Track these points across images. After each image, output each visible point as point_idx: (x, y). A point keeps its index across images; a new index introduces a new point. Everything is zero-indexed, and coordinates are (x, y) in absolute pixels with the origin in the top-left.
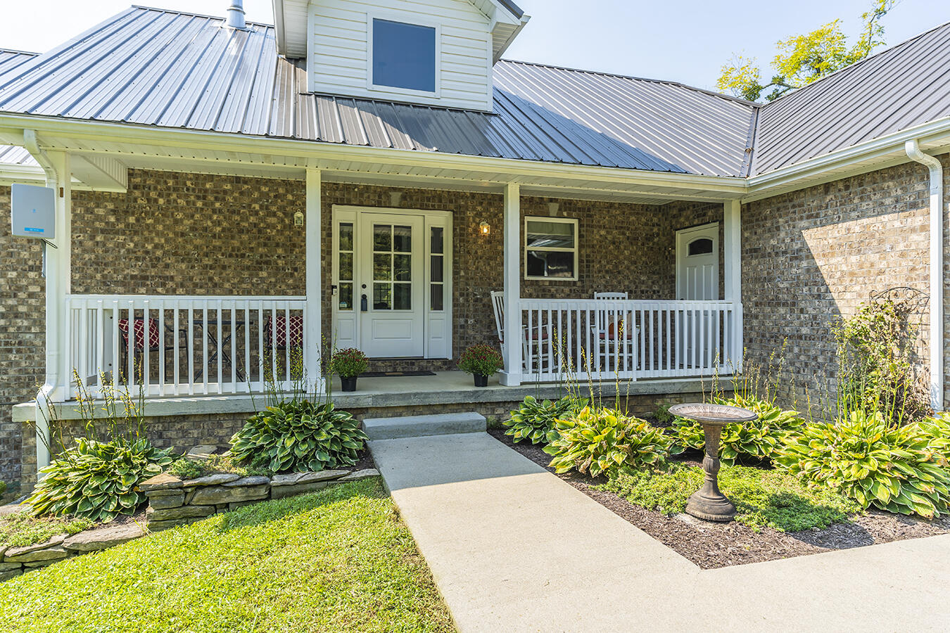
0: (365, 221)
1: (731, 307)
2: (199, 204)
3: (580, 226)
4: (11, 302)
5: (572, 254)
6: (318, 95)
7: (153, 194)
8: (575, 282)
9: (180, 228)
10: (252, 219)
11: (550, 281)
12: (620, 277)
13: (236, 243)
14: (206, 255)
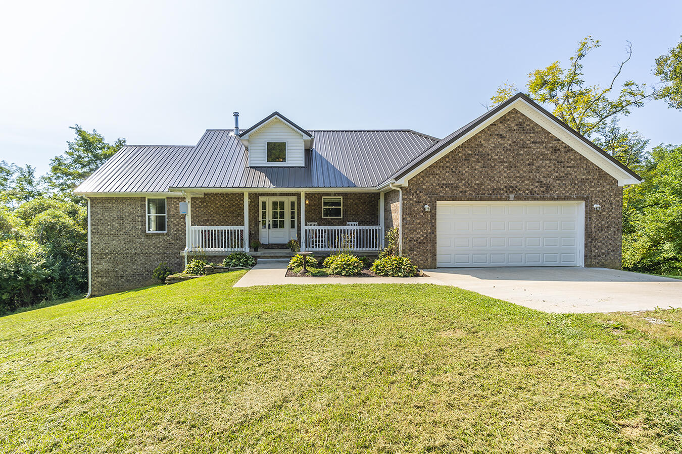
0: (269, 201)
1: (380, 228)
2: (222, 199)
3: (343, 199)
4: (177, 227)
5: (340, 209)
6: (251, 167)
7: (210, 197)
8: (340, 219)
9: (217, 206)
10: (236, 202)
11: (331, 219)
12: (358, 216)
13: (232, 209)
14: (224, 213)
